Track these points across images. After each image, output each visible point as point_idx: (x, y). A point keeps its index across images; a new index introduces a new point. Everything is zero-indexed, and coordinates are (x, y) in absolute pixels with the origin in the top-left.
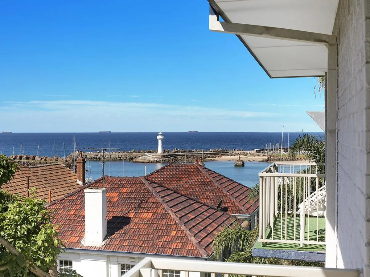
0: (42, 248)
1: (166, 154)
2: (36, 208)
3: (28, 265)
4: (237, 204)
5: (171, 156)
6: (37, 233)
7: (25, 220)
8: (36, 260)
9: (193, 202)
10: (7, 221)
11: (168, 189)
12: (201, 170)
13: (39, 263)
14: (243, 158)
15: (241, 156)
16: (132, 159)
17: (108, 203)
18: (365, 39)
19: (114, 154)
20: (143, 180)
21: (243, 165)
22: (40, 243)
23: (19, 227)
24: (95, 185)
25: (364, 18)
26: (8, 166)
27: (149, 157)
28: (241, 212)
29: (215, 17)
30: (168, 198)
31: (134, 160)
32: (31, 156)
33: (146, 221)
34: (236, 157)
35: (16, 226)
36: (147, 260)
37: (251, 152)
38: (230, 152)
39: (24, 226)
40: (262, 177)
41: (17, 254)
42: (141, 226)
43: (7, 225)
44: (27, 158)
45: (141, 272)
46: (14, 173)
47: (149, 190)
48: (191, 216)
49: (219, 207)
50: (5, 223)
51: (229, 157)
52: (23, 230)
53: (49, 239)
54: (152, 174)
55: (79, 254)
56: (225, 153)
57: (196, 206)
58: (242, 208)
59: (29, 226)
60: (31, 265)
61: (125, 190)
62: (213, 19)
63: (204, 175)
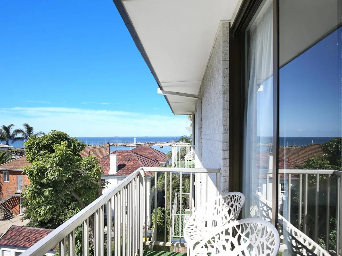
0: (96, 173)
1: (137, 144)
2: (93, 159)
3: (90, 179)
4: (162, 159)
5: (139, 144)
6: (93, 168)
7: (89, 164)
8: (93, 177)
9: (147, 158)
10: (82, 164)
11: (138, 154)
12: (149, 148)
13: (94, 179)
14: (163, 145)
15: (162, 144)
16: (125, 145)
17: (118, 159)
18: (222, 85)
19: (119, 144)
20: (130, 152)
21: (162, 147)
22: (95, 171)
23: (87, 166)
24: (114, 153)
25: (222, 77)
26: (82, 145)
27: (132, 145)
28: (162, 161)
29: (160, 89)
30: (139, 157)
31: (126, 146)
32: (90, 145)
33: (131, 165)
34: (160, 145)
35: (86, 166)
36: (141, 168)
37: (165, 143)
38: (158, 143)
39: (89, 166)
40: (173, 147)
41: (86, 175)
42: (129, 167)
43: (82, 165)
44: (89, 146)
45: (140, 171)
46: (85, 147)
47: (132, 155)
48: (146, 163)
49: (155, 160)
50: (81, 165)
51: (158, 145)
52: (88, 167)
53: (98, 170)
54: (133, 150)
55: (107, 177)
56: (156, 143)
57: (148, 160)
58: (163, 160)
59: (91, 166)
60: (91, 179)
61: (124, 155)
62: (159, 89)
63: (150, 150)
